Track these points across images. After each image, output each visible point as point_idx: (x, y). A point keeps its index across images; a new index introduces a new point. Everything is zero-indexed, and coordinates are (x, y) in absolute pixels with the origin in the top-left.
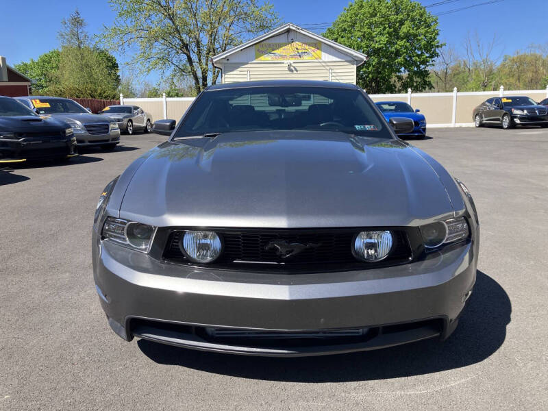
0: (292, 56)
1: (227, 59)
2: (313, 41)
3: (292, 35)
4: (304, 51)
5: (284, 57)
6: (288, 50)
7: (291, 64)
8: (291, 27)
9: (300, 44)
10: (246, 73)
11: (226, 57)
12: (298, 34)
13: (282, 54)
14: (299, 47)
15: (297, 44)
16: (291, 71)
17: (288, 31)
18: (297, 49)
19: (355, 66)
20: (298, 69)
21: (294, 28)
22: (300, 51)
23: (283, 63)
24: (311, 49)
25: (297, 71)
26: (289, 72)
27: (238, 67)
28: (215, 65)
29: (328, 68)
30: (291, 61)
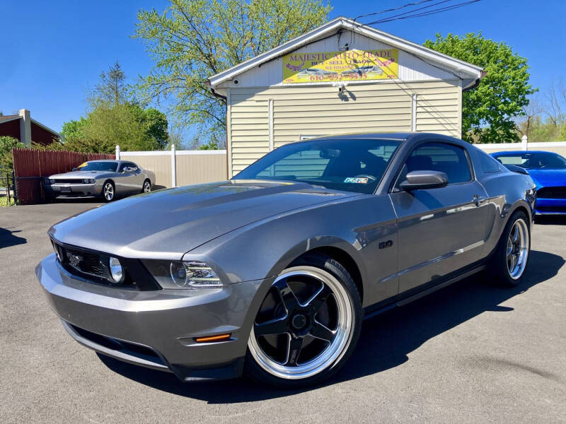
0: (346, 74)
1: (235, 80)
2: (382, 48)
3: (346, 38)
4: (366, 65)
5: (330, 75)
6: (339, 63)
7: (344, 87)
8: (345, 24)
9: (360, 52)
10: (267, 104)
11: (233, 78)
12: (357, 36)
13: (328, 71)
14: (359, 59)
15: (354, 53)
16: (345, 98)
17: (340, 31)
18: (355, 61)
19: (459, 89)
20: (356, 95)
21: (349, 25)
22: (360, 65)
23: (330, 86)
24: (378, 61)
25: (354, 98)
26: (340, 101)
27: (253, 95)
28: (216, 92)
29: (410, 93)
30: (345, 82)
